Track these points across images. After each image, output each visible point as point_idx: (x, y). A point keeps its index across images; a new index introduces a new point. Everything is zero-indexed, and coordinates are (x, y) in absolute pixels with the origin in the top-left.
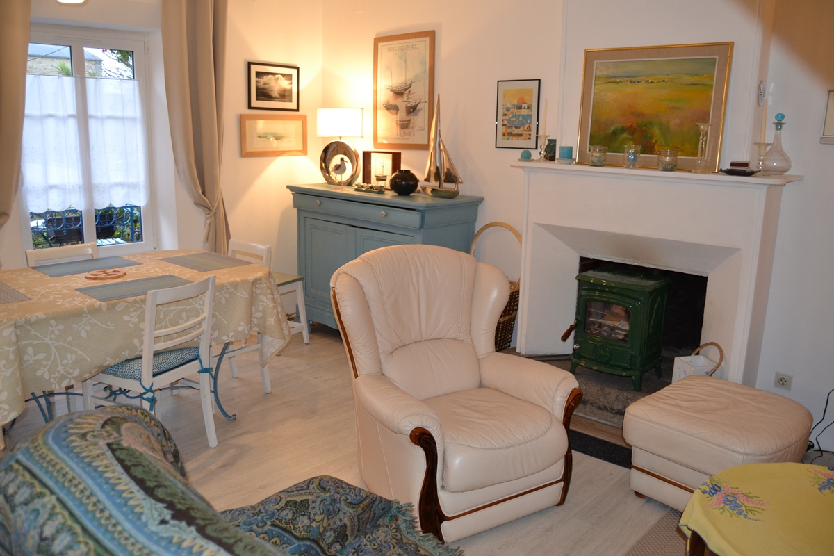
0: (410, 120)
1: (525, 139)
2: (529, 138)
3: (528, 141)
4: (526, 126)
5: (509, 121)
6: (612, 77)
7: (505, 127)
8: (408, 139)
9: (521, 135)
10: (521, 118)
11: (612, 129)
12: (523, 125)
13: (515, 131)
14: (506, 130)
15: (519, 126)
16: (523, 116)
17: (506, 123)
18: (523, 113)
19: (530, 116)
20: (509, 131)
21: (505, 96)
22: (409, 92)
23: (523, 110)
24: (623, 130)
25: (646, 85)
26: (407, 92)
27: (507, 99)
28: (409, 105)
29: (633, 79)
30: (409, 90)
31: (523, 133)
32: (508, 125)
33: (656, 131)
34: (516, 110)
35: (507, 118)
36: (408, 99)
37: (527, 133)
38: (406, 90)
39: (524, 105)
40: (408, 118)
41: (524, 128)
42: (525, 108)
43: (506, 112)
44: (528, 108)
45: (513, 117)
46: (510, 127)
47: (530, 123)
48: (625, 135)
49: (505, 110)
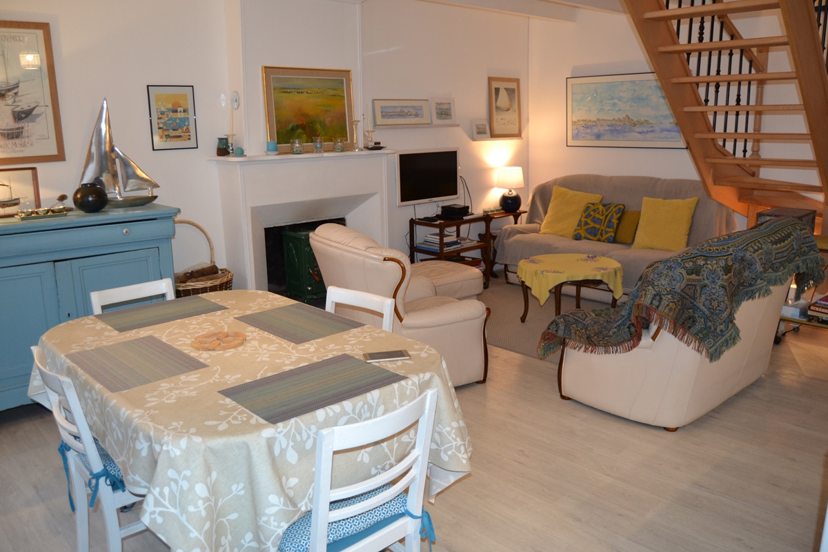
0: (22, 128)
1: (185, 140)
2: (189, 139)
3: (188, 141)
4: (185, 128)
5: (165, 124)
6: (285, 88)
7: (161, 130)
8: (22, 151)
9: (180, 137)
10: (178, 121)
11: (291, 126)
12: (180, 127)
13: (173, 133)
14: (163, 133)
15: (177, 128)
16: (180, 119)
17: (161, 126)
18: (179, 116)
19: (188, 119)
20: (166, 133)
21: (157, 100)
22: (16, 94)
23: (179, 114)
24: (298, 127)
25: (307, 95)
26: (11, 93)
27: (160, 103)
28: (18, 109)
29: (299, 91)
30: (15, 91)
31: (182, 134)
32: (165, 127)
33: (318, 126)
34: (171, 114)
35: (162, 121)
36: (15, 101)
37: (186, 134)
38: (9, 90)
39: (179, 109)
40: (18, 125)
41: (182, 130)
42: (181, 112)
43: (161, 116)
44: (184, 111)
45: (169, 120)
46: (168, 130)
47: (189, 125)
48: (300, 131)
49: (159, 113)
